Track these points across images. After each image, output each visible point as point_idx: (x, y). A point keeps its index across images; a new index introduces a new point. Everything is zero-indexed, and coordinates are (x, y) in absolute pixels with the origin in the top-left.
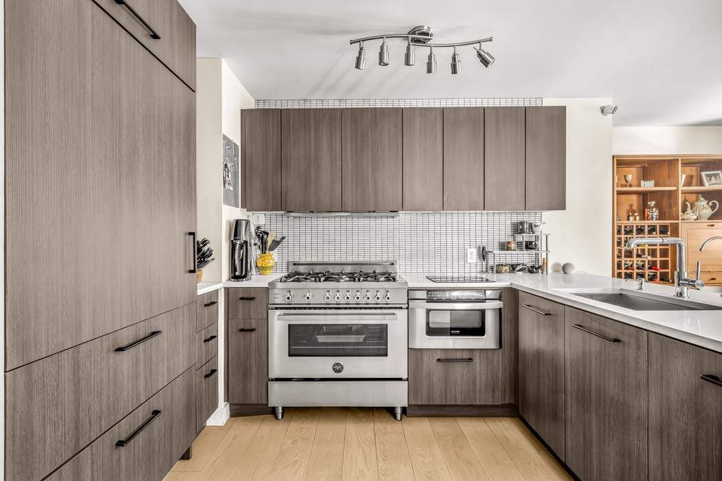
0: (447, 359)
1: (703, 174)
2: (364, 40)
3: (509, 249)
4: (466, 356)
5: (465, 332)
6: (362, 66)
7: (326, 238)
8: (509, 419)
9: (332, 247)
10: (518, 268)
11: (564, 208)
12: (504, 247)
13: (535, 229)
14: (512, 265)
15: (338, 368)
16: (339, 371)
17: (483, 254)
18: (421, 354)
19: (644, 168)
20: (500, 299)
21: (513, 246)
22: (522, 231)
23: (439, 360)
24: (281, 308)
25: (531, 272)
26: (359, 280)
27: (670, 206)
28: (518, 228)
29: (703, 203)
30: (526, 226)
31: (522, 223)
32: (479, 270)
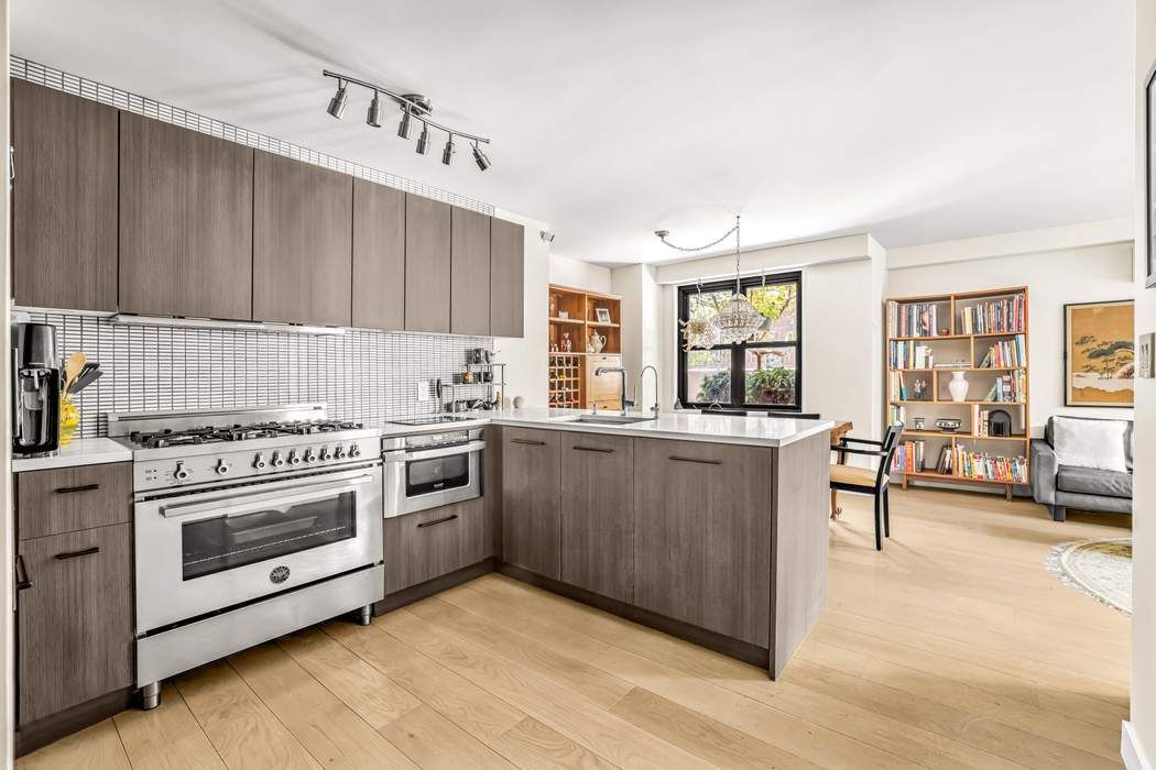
0: (429, 522)
1: (597, 310)
2: (348, 80)
3: (465, 382)
4: (448, 513)
5: (449, 483)
6: (341, 113)
7: (192, 367)
8: (488, 576)
9: (205, 384)
10: (476, 405)
11: (522, 337)
12: (460, 379)
13: (490, 358)
14: (468, 402)
15: (279, 575)
16: (284, 579)
17: (437, 389)
18: (400, 524)
19: (558, 297)
20: (480, 440)
21: (470, 378)
22: (478, 361)
23: (420, 526)
24: (159, 497)
25: (486, 408)
26: (309, 432)
27: (579, 339)
28: (474, 357)
29: (597, 337)
30: (483, 354)
31: (478, 351)
32: (432, 410)
